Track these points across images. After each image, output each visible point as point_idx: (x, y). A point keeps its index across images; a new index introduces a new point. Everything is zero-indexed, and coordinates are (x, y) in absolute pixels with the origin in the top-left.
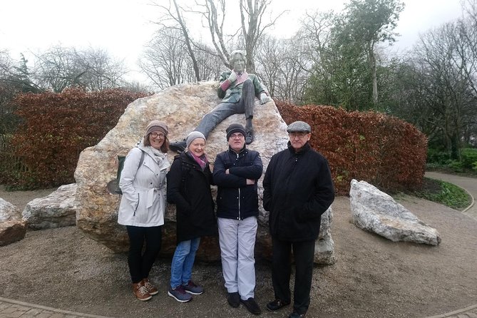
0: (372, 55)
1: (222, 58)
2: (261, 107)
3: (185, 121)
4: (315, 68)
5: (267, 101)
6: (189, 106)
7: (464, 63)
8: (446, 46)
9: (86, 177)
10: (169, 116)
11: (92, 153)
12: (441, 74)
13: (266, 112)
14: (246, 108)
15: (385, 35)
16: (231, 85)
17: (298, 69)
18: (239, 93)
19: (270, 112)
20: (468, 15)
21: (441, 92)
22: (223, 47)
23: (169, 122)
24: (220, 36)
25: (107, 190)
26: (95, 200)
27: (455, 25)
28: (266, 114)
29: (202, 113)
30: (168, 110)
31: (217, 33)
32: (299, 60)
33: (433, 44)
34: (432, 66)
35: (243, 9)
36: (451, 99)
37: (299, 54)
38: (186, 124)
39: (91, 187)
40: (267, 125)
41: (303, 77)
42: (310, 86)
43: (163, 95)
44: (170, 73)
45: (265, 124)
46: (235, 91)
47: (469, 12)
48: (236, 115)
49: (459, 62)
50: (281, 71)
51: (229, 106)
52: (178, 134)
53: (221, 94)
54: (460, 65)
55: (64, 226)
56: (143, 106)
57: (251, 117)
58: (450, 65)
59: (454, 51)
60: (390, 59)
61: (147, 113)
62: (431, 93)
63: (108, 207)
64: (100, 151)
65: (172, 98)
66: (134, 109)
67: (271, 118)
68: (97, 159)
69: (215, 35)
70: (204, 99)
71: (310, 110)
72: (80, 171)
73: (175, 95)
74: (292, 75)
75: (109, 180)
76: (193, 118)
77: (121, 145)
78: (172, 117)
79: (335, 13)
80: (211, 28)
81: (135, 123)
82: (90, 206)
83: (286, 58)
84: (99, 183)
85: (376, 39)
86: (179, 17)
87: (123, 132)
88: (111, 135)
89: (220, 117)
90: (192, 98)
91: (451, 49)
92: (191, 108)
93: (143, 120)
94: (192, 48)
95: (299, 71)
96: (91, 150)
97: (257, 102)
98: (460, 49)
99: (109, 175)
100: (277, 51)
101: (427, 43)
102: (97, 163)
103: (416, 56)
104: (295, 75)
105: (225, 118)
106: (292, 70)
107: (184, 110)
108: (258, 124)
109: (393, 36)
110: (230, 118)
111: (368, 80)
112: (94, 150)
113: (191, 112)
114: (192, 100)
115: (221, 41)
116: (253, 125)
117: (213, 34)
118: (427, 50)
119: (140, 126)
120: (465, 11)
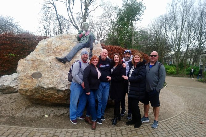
0: (132, 26)
1: (72, 22)
2: (95, 45)
3: (64, 49)
4: (109, 30)
5: (97, 43)
6: (66, 43)
7: (166, 31)
8: (160, 24)
9: (22, 71)
10: (57, 47)
11: (25, 61)
12: (157, 36)
13: (97, 47)
14: (90, 45)
15: (138, 19)
16: (83, 36)
17: (102, 29)
18: (87, 39)
19: (99, 47)
20: (168, 13)
21: (157, 43)
22: (73, 18)
23: (57, 49)
24: (72, 13)
25: (32, 77)
26: (27, 81)
27: (164, 16)
28: (97, 48)
29: (71, 47)
30: (57, 44)
31: (70, 11)
32: (103, 26)
33: (155, 23)
34: (154, 32)
35: (82, 3)
36: (161, 45)
37: (103, 23)
38: (65, 50)
39: (25, 75)
40: (98, 53)
41: (104, 33)
42: (107, 37)
43: (54, 38)
44: (45, 27)
45: (97, 52)
46: (85, 38)
47: (169, 12)
48: (85, 48)
49: (164, 31)
50: (95, 30)
51: (82, 44)
52: (61, 55)
53: (79, 39)
54: (164, 32)
55: (5, 94)
56: (46, 42)
57: (92, 49)
58: (161, 32)
59: (163, 26)
60: (139, 28)
61: (48, 45)
62: (153, 43)
63: (33, 84)
64: (28, 60)
65: (58, 39)
66: (42, 43)
67: (99, 50)
68: (27, 64)
69: (69, 12)
70: (72, 41)
71: (110, 47)
72: (19, 68)
73: (59, 38)
74: (100, 32)
75: (32, 73)
76: (67, 48)
77: (37, 58)
78: (59, 47)
79: (119, 8)
80: (68, 9)
81: (43, 49)
82: (25, 83)
83: (97, 24)
84: (28, 74)
85: (134, 20)
86: (53, 3)
87: (38, 53)
88: (33, 54)
89: (79, 48)
90: (66, 40)
91: (162, 25)
92: (67, 44)
93: (46, 48)
94: (59, 17)
95: (103, 30)
96: (24, 60)
97: (94, 43)
98: (165, 26)
99: (33, 70)
100: (94, 21)
101: (153, 23)
102: (27, 65)
103: (148, 27)
104: (101, 32)
105: (81, 49)
106: (100, 30)
107: (64, 45)
108: (94, 52)
109: (141, 19)
110: (83, 49)
111: (130, 36)
112: (25, 60)
113: (67, 46)
114: (67, 41)
115: (72, 15)
116: (93, 52)
117: (68, 12)
118: (153, 25)
119: (45, 51)
120: (168, 11)
